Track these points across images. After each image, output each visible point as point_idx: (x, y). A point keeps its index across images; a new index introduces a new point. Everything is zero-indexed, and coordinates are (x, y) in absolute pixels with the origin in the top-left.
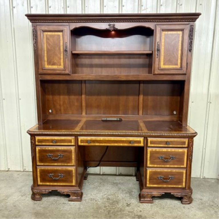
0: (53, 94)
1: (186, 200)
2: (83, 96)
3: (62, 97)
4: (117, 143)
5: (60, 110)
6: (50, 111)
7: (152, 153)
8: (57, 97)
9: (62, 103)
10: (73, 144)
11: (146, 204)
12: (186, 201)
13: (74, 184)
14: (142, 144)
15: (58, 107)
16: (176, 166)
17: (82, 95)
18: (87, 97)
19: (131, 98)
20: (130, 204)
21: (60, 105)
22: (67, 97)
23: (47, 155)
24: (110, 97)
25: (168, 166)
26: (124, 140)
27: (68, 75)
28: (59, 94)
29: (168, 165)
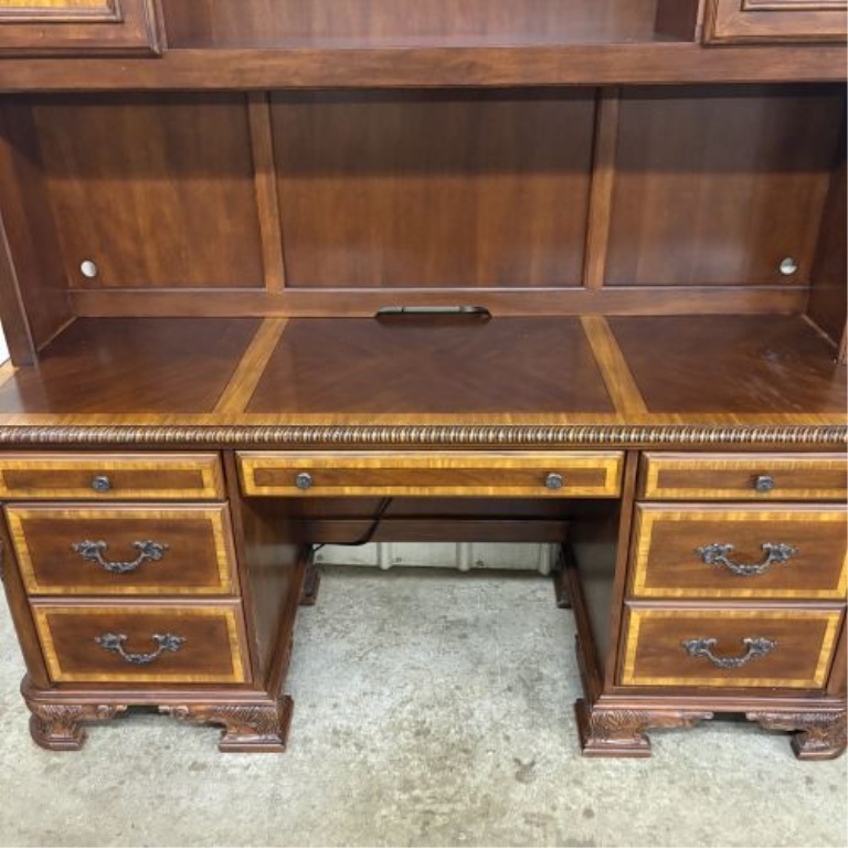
0: (88, 170)
1: (820, 744)
2: (262, 180)
3: (139, 187)
4: (463, 484)
5: (141, 264)
6: (87, 269)
7: (662, 532)
8: (110, 190)
9: (143, 223)
10: (210, 493)
11: (615, 762)
12: (822, 749)
13: (239, 677)
14: (610, 489)
15: (126, 244)
16: (790, 594)
17: (252, 174)
18: (287, 184)
19: (543, 186)
20: (533, 764)
21: (136, 237)
22: (166, 186)
23: (76, 547)
24: (417, 184)
25: (747, 593)
26: (509, 465)
27: (147, 54)
28: (124, 169)
29: (746, 587)
